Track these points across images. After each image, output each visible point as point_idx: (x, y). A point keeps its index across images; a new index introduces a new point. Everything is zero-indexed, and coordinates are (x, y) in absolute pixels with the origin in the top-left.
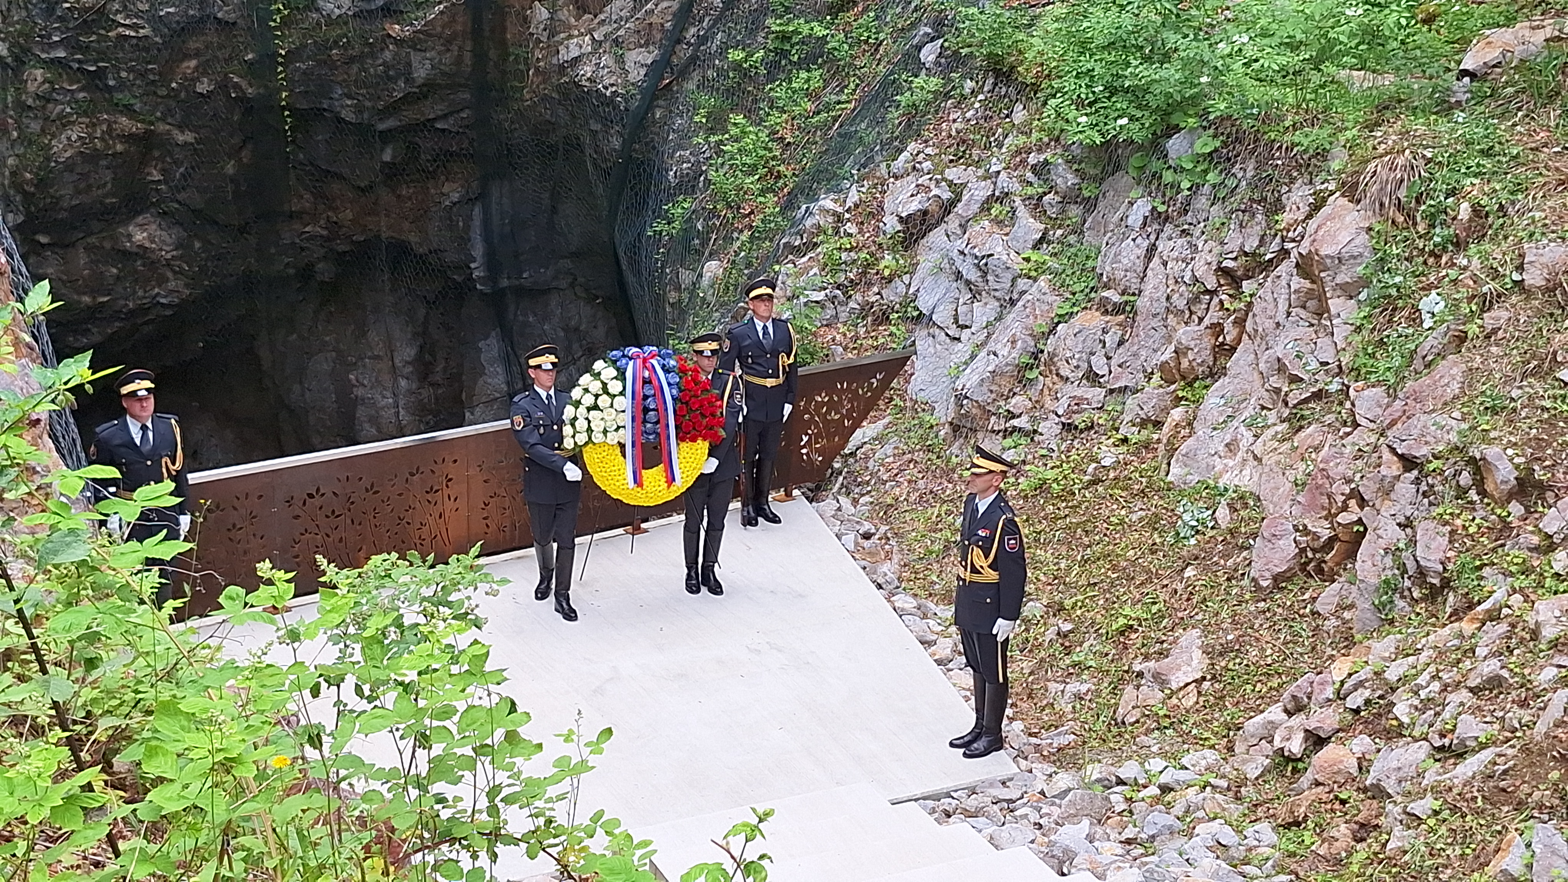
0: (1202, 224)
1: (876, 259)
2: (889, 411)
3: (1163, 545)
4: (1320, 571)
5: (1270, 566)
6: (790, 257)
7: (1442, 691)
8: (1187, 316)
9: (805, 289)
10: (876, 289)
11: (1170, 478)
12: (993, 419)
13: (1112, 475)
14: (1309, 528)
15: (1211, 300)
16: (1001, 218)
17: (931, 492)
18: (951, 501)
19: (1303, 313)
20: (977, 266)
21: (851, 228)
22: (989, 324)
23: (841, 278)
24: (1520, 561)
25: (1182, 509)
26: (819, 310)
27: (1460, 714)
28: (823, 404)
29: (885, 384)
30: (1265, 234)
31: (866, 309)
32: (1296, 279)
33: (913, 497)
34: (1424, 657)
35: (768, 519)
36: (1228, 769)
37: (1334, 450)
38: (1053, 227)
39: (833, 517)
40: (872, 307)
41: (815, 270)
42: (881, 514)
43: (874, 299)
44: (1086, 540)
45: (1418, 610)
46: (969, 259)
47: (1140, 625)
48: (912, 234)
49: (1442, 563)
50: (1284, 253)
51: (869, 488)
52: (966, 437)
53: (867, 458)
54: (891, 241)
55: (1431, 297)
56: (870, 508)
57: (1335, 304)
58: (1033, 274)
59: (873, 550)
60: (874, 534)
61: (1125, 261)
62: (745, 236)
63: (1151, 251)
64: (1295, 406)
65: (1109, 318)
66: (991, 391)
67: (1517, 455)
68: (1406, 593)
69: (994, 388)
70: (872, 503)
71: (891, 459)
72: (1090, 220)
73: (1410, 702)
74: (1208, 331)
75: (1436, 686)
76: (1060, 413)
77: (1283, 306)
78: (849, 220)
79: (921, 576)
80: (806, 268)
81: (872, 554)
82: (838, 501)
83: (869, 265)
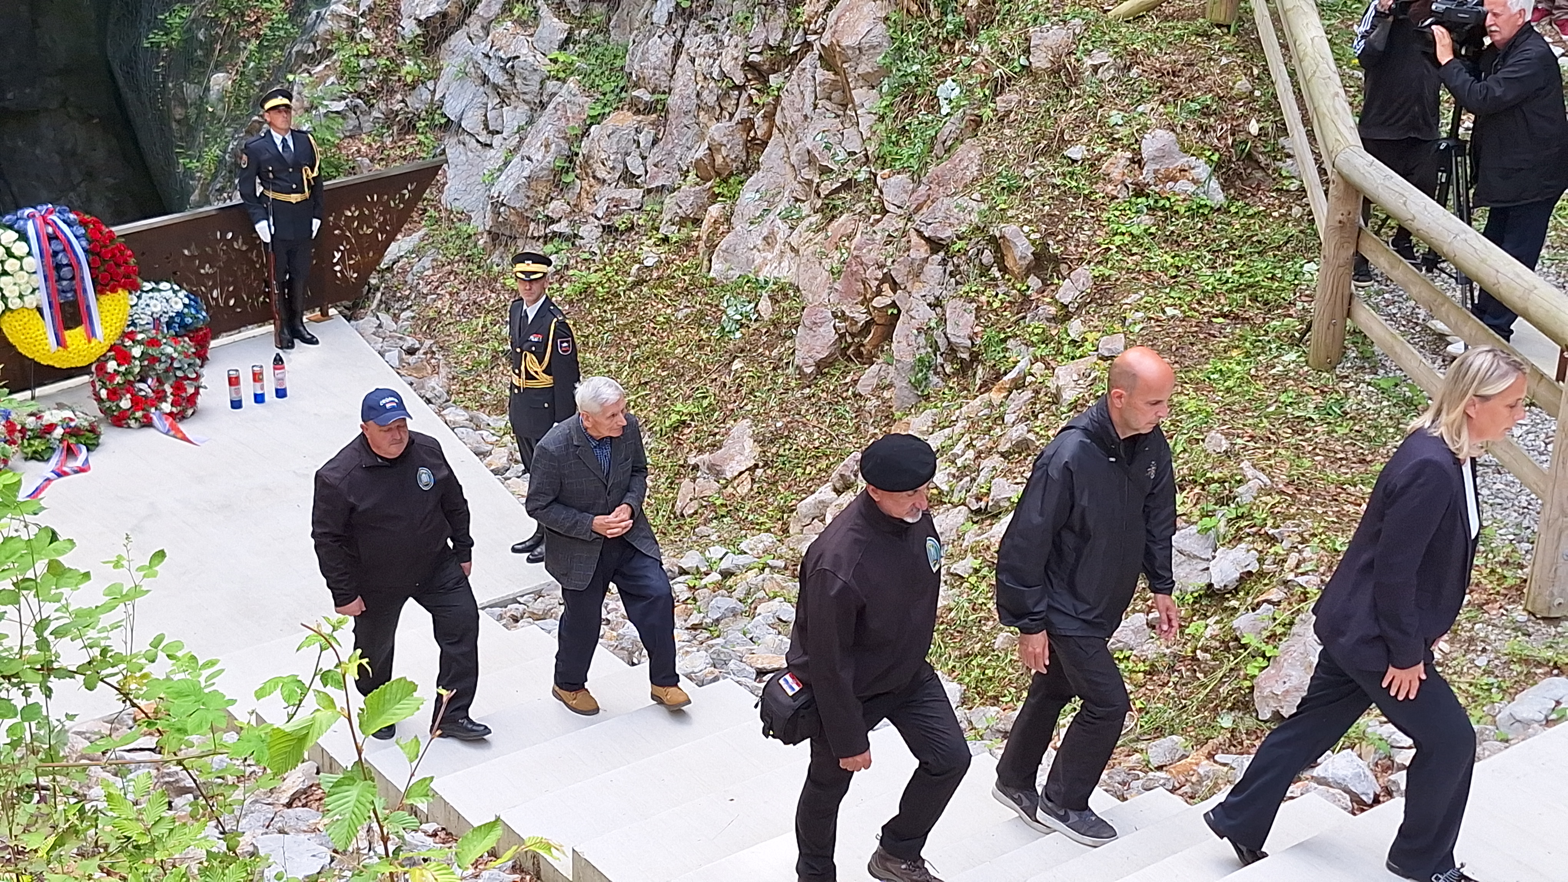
0: (726, 19)
1: (397, 65)
2: (423, 223)
3: (709, 339)
4: (859, 354)
5: (813, 353)
6: (305, 66)
7: (976, 458)
8: (718, 113)
9: (324, 99)
10: (399, 97)
11: (712, 274)
12: (532, 225)
13: (655, 275)
14: (847, 313)
15: (740, 94)
16: (525, 18)
17: (475, 303)
18: (496, 311)
19: (829, 105)
20: (504, 68)
21: (367, 33)
22: (520, 128)
23: (361, 86)
24: (1040, 331)
25: (725, 304)
26: (341, 120)
27: (993, 478)
28: (353, 218)
29: (417, 195)
30: (788, 27)
31: (390, 117)
32: (820, 70)
33: (457, 309)
34: (958, 428)
35: (305, 341)
36: (784, 549)
37: (866, 237)
38: (578, 27)
39: (374, 334)
40: (397, 116)
41: (332, 79)
42: (425, 328)
43: (397, 107)
44: (634, 341)
45: (951, 385)
46: (495, 63)
47: (692, 420)
48: (433, 38)
49: (971, 338)
50: (807, 46)
51: (410, 303)
52: (506, 245)
53: (405, 272)
54: (411, 46)
55: (947, 84)
56: (411, 322)
57: (859, 94)
58: (562, 75)
59: (419, 365)
60: (418, 349)
61: (653, 59)
62: (253, 45)
63: (678, 47)
64: (827, 197)
65: (641, 117)
66: (528, 197)
67: (1034, 232)
68: (939, 369)
69: (531, 194)
70: (413, 318)
72: (615, 18)
73: (948, 471)
74: (740, 126)
75: (971, 454)
76: (600, 215)
77: (809, 99)
78: (364, 25)
79: (471, 387)
80: (322, 77)
81: (417, 369)
82: (378, 318)
83: (390, 71)
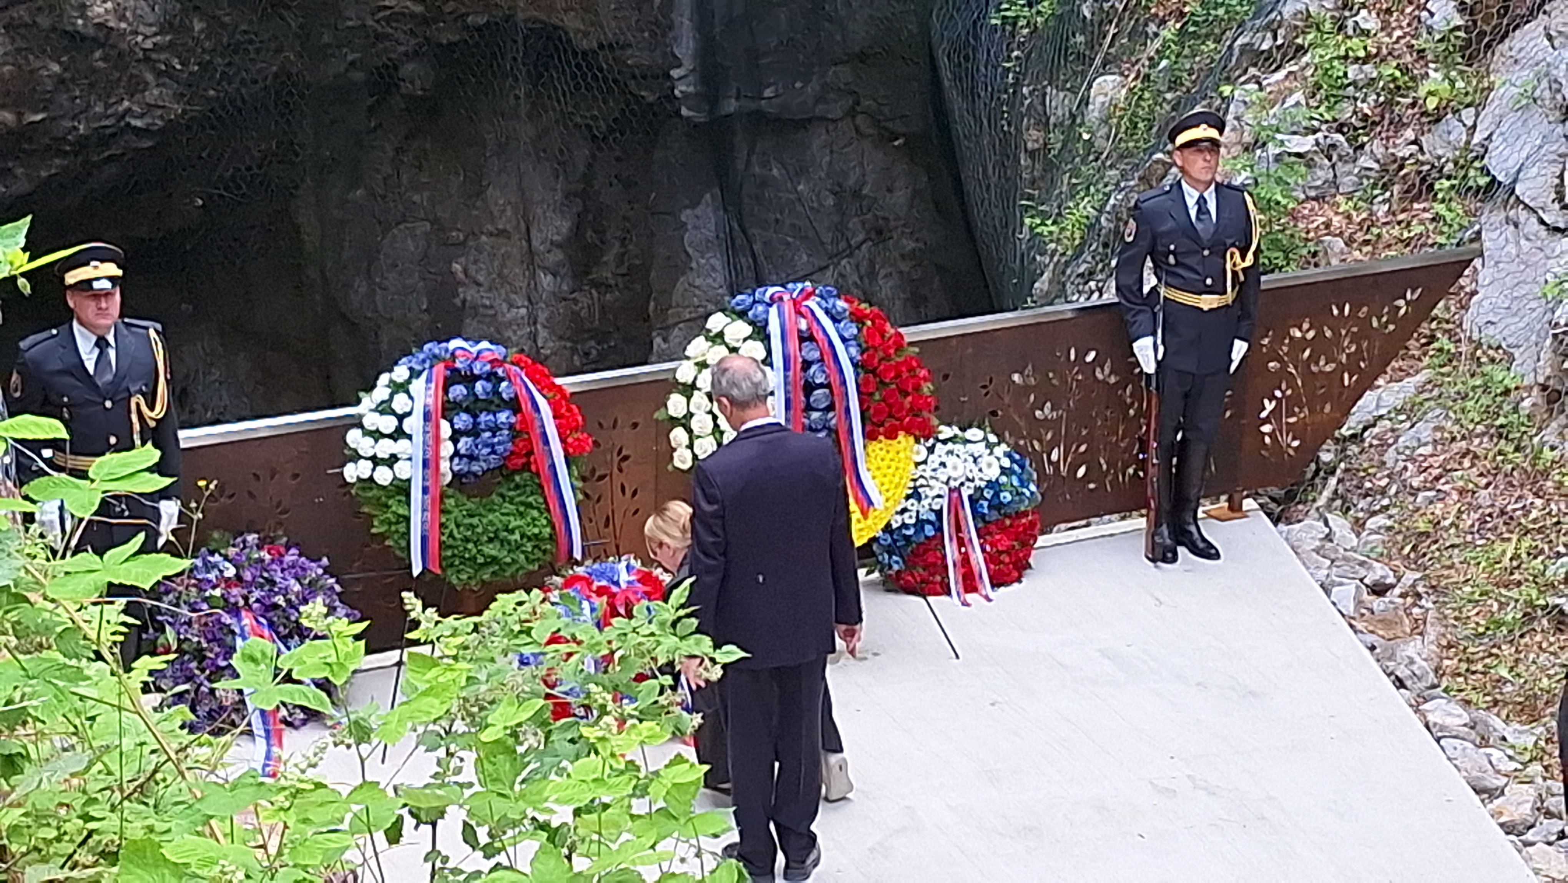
1: (1413, 79)
2: (1426, 360)
6: (1252, 71)
9: (1278, 131)
10: (1410, 134)
17: (1503, 513)
18: (1540, 531)
21: (1368, 20)
23: (1345, 111)
26: (1303, 169)
28: (1304, 343)
29: (1422, 311)
31: (1390, 170)
33: (1468, 520)
35: (1196, 551)
39: (1317, 551)
40: (1401, 167)
41: (1298, 96)
42: (1408, 549)
43: (1405, 152)
48: (1482, 34)
51: (1386, 502)
53: (1384, 445)
54: (1442, 47)
56: (1384, 537)
59: (1390, 616)
60: (1392, 586)
62: (1169, 31)
70: (1389, 529)
71: (1428, 450)
78: (1363, 5)
79: (1479, 667)
80: (1280, 92)
81: (1387, 623)
82: (1326, 524)
83: (1398, 88)
